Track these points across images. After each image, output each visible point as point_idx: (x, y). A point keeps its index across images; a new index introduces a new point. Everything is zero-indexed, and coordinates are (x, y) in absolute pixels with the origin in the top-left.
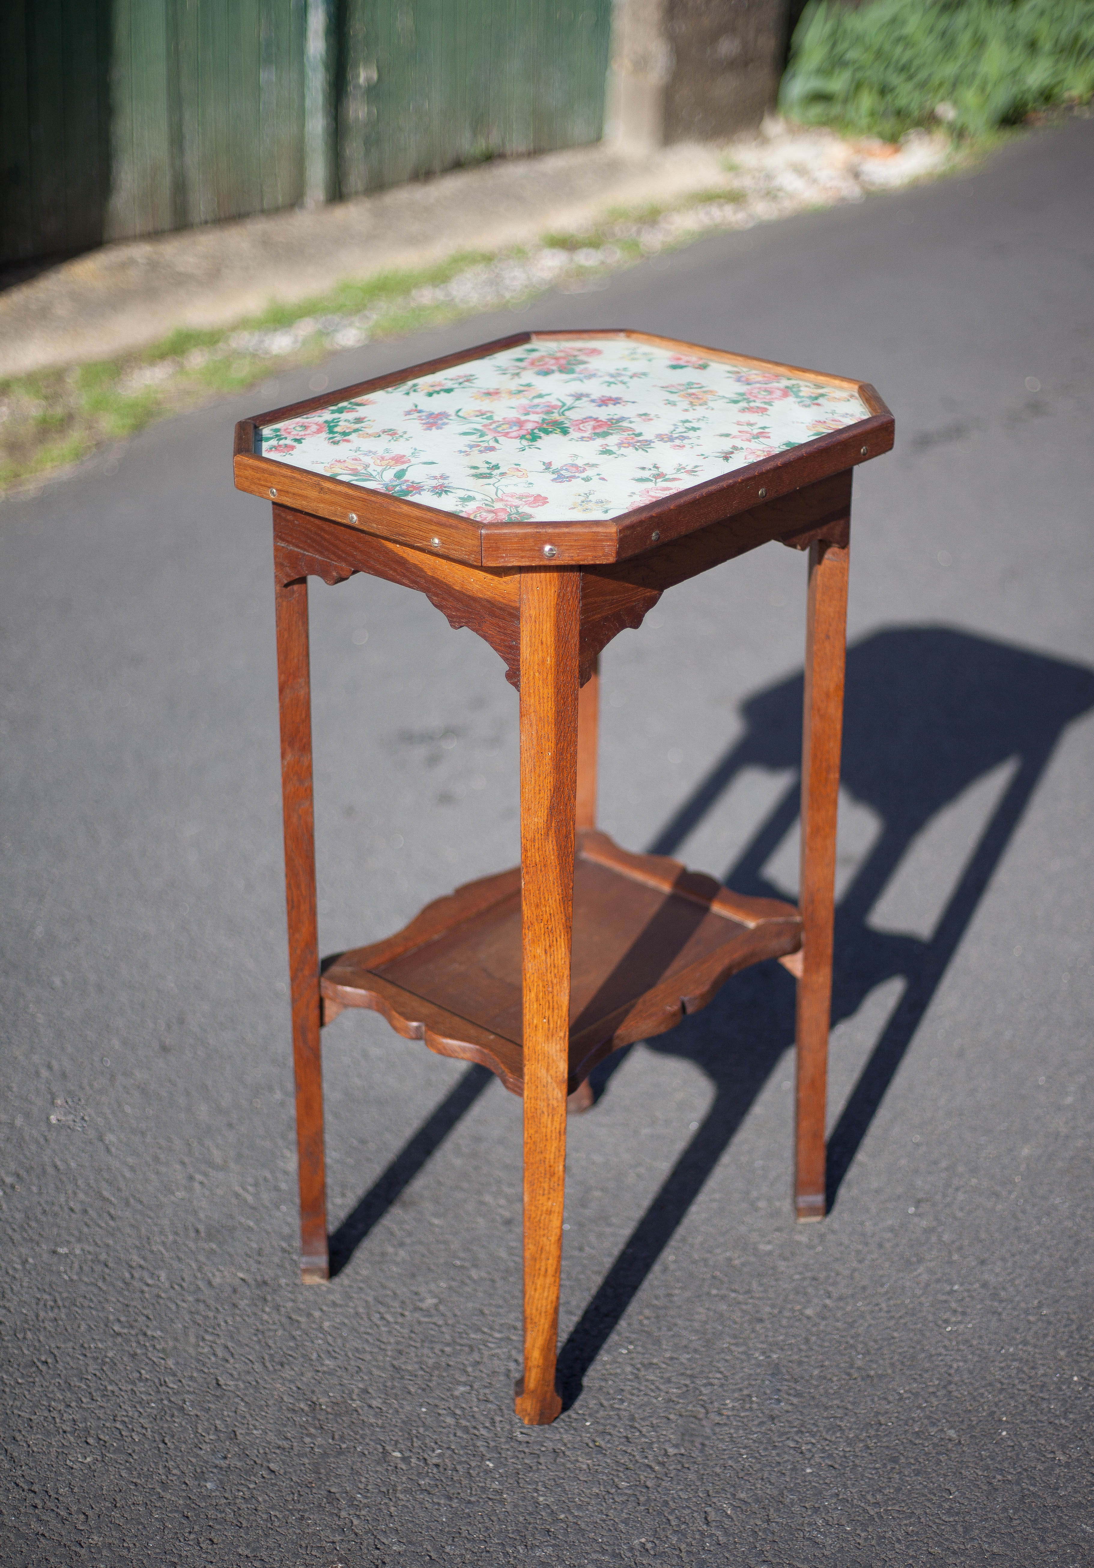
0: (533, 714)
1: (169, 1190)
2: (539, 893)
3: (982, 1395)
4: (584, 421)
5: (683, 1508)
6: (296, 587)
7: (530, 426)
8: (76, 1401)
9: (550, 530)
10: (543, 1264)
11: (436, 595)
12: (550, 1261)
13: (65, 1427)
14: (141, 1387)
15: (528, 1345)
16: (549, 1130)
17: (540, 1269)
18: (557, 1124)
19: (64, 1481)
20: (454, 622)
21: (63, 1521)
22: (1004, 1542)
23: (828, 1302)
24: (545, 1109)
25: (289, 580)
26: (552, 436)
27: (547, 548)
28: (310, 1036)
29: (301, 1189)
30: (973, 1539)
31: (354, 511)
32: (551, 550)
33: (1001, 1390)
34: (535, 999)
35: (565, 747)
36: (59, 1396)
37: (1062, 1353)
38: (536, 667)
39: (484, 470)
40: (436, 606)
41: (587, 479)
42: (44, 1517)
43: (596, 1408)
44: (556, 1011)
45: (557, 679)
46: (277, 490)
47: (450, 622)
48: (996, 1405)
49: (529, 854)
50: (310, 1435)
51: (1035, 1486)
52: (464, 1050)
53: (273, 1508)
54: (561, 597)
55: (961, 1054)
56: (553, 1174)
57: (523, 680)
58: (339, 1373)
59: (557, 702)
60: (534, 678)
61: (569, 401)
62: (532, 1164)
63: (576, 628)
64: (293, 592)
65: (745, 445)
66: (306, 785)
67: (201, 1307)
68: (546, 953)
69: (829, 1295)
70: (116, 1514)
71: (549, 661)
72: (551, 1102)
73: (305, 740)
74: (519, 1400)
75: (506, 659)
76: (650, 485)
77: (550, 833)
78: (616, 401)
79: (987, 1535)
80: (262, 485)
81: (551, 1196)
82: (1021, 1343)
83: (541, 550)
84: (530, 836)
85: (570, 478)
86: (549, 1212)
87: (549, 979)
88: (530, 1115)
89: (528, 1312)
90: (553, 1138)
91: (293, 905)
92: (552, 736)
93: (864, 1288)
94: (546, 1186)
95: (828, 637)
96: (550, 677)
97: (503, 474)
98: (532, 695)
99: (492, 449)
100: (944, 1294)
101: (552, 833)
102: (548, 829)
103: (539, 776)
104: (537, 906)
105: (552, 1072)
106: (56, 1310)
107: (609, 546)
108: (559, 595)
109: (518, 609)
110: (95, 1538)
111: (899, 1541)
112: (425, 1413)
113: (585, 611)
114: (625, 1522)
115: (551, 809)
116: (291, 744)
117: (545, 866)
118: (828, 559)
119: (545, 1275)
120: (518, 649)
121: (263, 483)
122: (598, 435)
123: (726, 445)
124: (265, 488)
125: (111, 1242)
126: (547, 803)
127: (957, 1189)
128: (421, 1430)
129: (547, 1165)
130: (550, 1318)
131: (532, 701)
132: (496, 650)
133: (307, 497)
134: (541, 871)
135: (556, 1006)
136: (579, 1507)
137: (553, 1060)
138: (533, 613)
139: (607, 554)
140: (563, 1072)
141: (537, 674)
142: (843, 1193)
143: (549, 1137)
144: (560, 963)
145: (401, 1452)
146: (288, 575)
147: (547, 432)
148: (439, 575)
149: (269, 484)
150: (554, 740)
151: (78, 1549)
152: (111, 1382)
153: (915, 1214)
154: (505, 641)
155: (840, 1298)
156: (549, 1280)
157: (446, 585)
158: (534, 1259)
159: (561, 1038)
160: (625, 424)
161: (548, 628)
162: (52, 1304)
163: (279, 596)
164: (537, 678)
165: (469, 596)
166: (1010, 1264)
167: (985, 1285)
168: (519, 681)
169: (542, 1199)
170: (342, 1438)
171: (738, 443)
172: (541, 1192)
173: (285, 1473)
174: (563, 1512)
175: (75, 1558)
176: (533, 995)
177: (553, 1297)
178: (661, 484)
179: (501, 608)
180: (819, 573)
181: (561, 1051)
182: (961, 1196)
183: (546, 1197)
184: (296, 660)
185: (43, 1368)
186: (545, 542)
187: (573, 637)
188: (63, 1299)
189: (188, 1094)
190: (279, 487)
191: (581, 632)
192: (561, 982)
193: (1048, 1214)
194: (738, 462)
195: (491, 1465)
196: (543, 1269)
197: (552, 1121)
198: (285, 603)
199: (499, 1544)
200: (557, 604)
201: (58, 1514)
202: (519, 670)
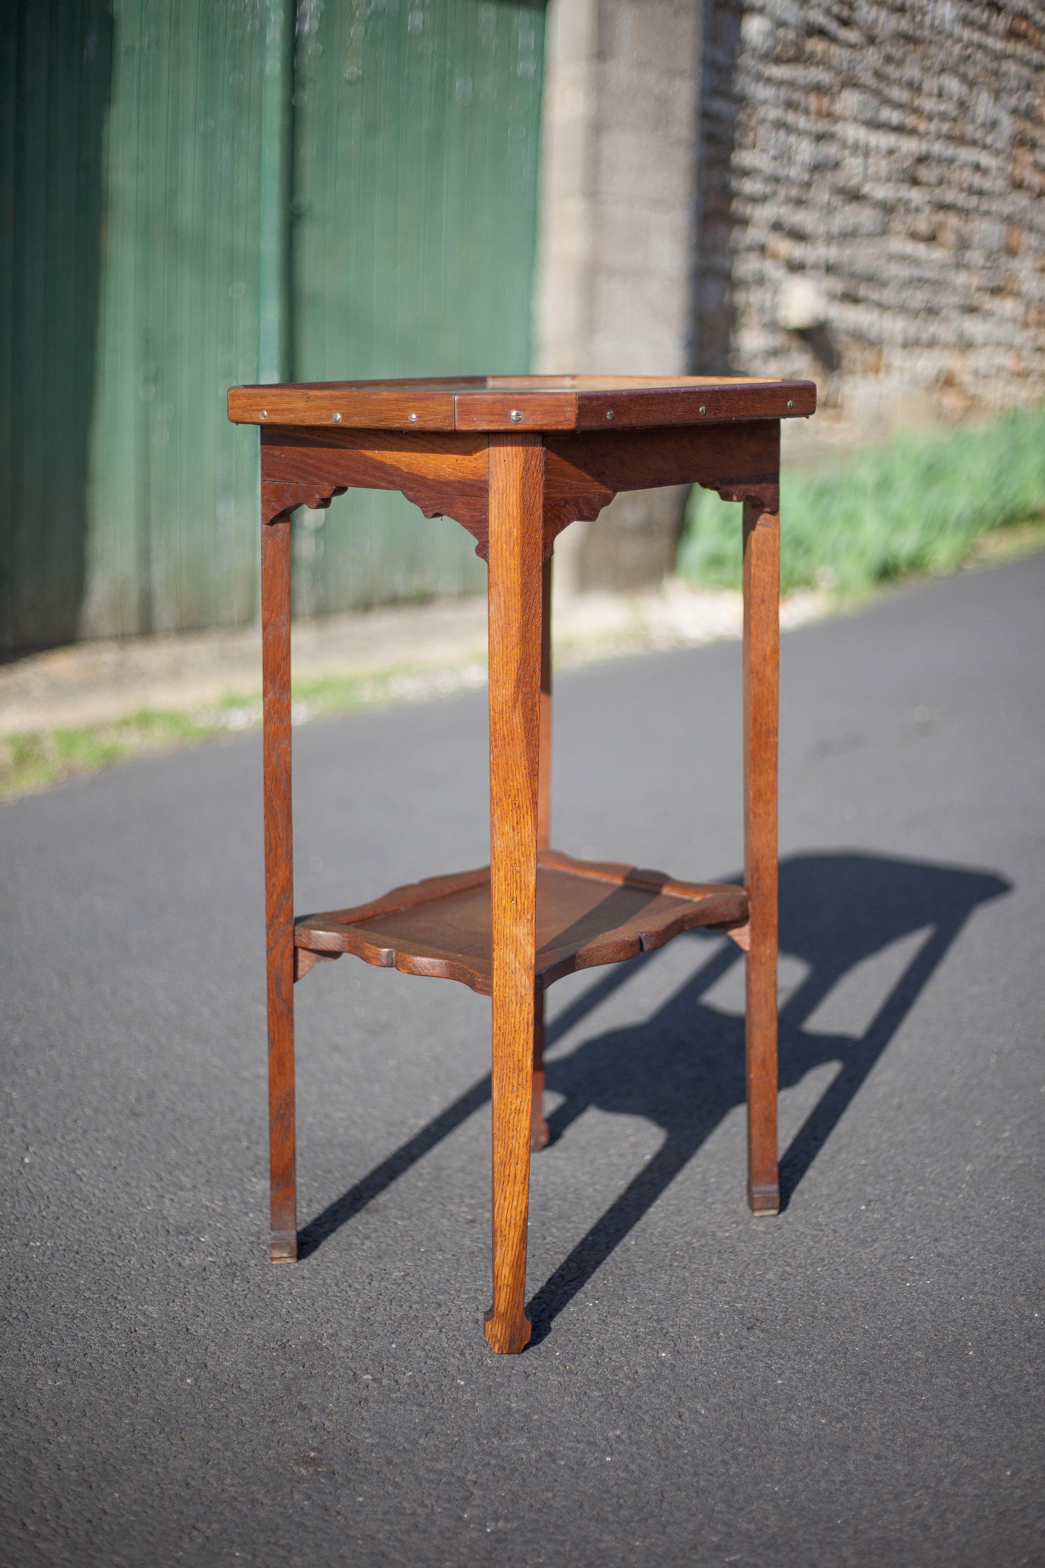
0: (501, 585)
1: (140, 1204)
2: (507, 767)
3: (946, 1328)
5: (656, 1409)
6: (280, 526)
8: (47, 1343)
9: (516, 397)
10: (512, 1169)
11: (411, 489)
12: (519, 1166)
13: (35, 1361)
14: (111, 1334)
15: (498, 1260)
16: (517, 1020)
17: (509, 1175)
19: (34, 1398)
20: (427, 511)
21: (32, 1425)
22: (980, 1428)
23: (787, 1269)
24: (513, 998)
25: (275, 514)
27: (514, 413)
28: (284, 988)
29: (272, 1155)
30: (949, 1427)
31: (338, 410)
32: (517, 415)
33: (964, 1325)
34: (503, 879)
35: (531, 619)
36: (29, 1339)
37: (1021, 1299)
38: (503, 539)
40: (411, 500)
42: (13, 1423)
43: (564, 1343)
44: (523, 892)
45: (523, 551)
46: (267, 411)
47: (424, 512)
48: (961, 1334)
49: (498, 727)
50: (279, 1364)
51: (1006, 1388)
52: (433, 966)
53: (244, 1414)
54: (526, 469)
55: (899, 1107)
56: (521, 1070)
57: (492, 552)
58: (309, 1322)
59: (522, 572)
60: (502, 550)
62: (501, 1057)
63: (539, 501)
64: (278, 531)
66: (286, 723)
67: (172, 1280)
68: (514, 830)
69: (789, 1265)
70: (86, 1420)
71: (515, 532)
72: (519, 990)
73: (285, 678)
74: (489, 1325)
75: (475, 535)
77: (517, 705)
79: (962, 1424)
80: (253, 410)
81: (520, 1093)
82: (980, 1293)
83: (508, 415)
84: (498, 708)
87: (517, 857)
88: (499, 1004)
89: (498, 1223)
90: (522, 1029)
91: (271, 848)
92: (518, 606)
93: (823, 1260)
94: (515, 1082)
95: (763, 601)
96: (517, 549)
98: (500, 566)
100: (900, 1262)
101: (519, 704)
102: (516, 701)
103: (507, 647)
104: (505, 781)
105: (520, 957)
106: (27, 1283)
107: (570, 411)
108: (524, 468)
109: (486, 482)
110: (65, 1437)
111: (874, 1429)
112: (395, 1349)
113: (548, 485)
114: (600, 1420)
115: (518, 680)
116: (273, 682)
117: (513, 739)
118: (761, 525)
119: (515, 1183)
120: (487, 521)
121: (254, 408)
124: (256, 413)
125: (83, 1238)
126: (514, 675)
127: (906, 1193)
128: (392, 1360)
129: (516, 1060)
130: (519, 1230)
131: (500, 572)
132: (467, 527)
133: (295, 409)
134: (509, 745)
135: (523, 887)
136: (551, 1411)
137: (521, 944)
138: (500, 485)
139: (567, 420)
140: (531, 958)
141: (505, 546)
142: (795, 1197)
143: (517, 1028)
144: (527, 840)
145: (372, 1375)
146: (274, 510)
148: (415, 470)
149: (260, 407)
150: (520, 611)
151: (47, 1445)
152: (81, 1330)
153: (866, 1210)
154: (474, 516)
155: (799, 1266)
156: (518, 1187)
157: (421, 477)
158: (504, 1165)
159: (528, 920)
161: (514, 498)
162: (24, 1279)
163: (265, 534)
164: (504, 550)
165: (442, 482)
166: (962, 1241)
167: (939, 1255)
168: (488, 552)
169: (511, 1097)
170: (312, 1366)
172: (510, 1089)
173: (256, 1391)
174: (537, 1414)
175: (43, 1451)
176: (502, 874)
179: (471, 486)
180: (753, 538)
181: (528, 934)
182: (909, 1198)
183: (514, 1095)
184: (279, 597)
185: (15, 1322)
186: (512, 408)
187: (537, 510)
188: (34, 1276)
189: (157, 1142)
190: (269, 407)
191: (544, 506)
192: (527, 862)
193: (996, 1208)
195: (462, 1383)
196: (512, 1175)
197: (520, 1011)
198: (270, 541)
199: (473, 1437)
200: (522, 477)
201: (27, 1421)
202: (487, 542)
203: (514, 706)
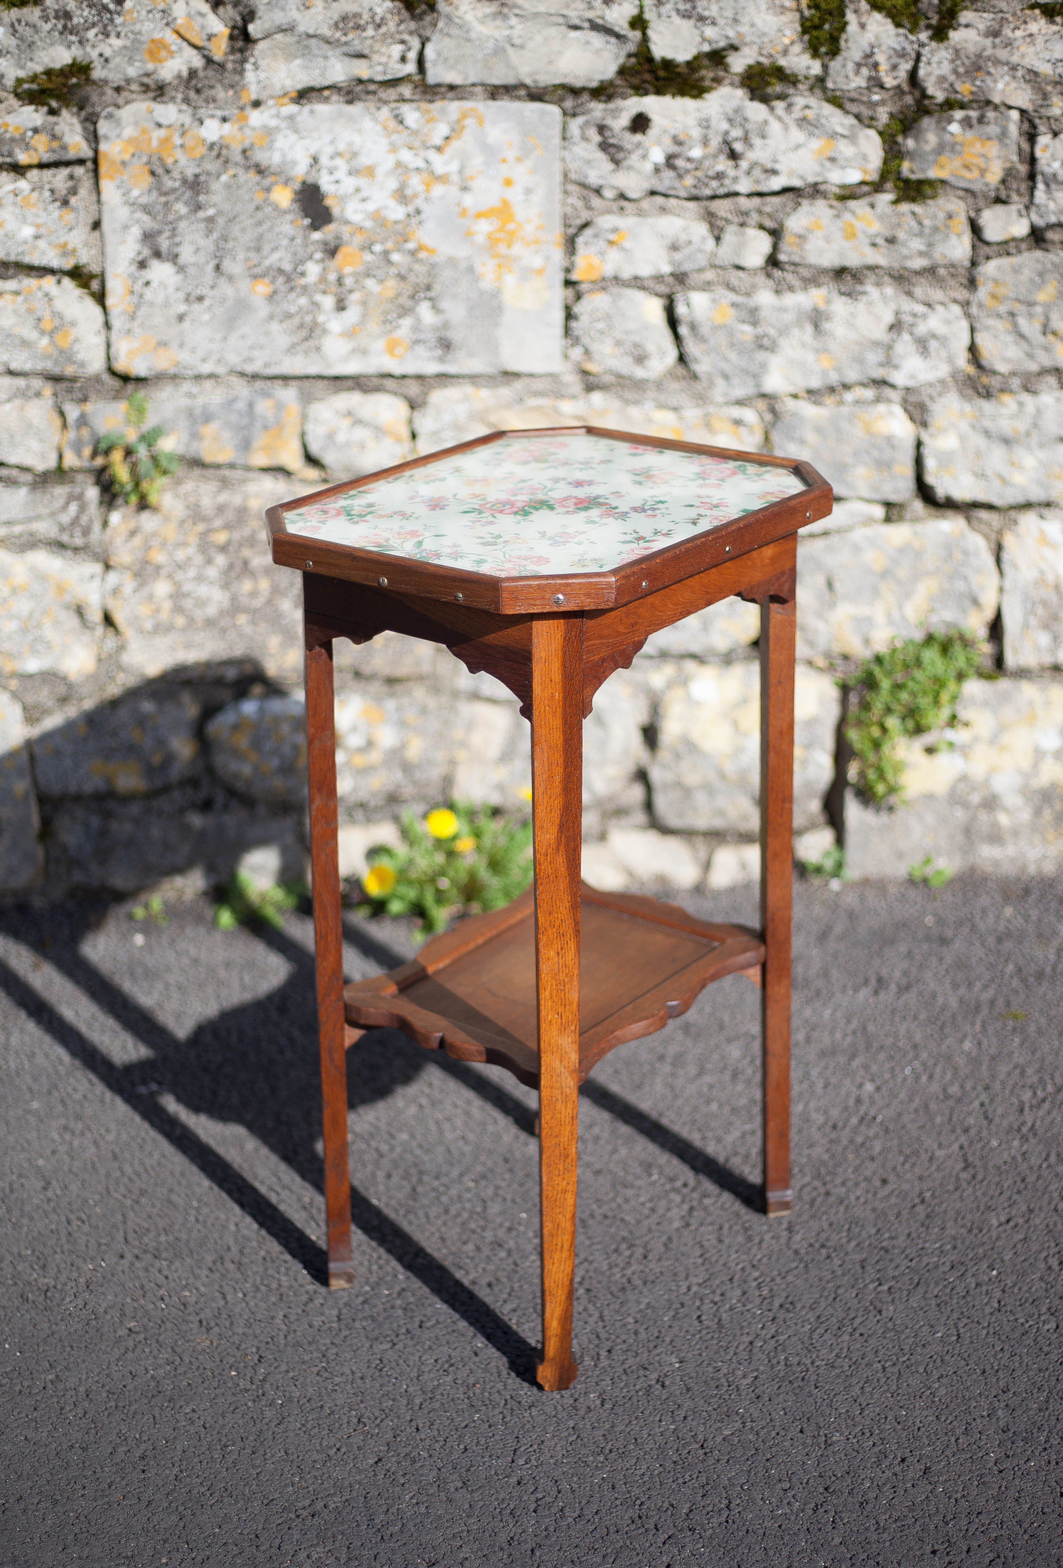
0: (544, 743)
4: (566, 499)
7: (520, 505)
9: (559, 581)
10: (560, 1239)
12: (565, 1237)
16: (563, 1116)
17: (557, 1245)
18: (569, 1110)
20: (473, 668)
24: (559, 1097)
25: (316, 642)
26: (541, 512)
31: (385, 575)
32: (563, 598)
34: (549, 997)
35: (572, 771)
38: (546, 702)
39: (488, 539)
40: (456, 655)
41: (579, 543)
44: (567, 1007)
45: (564, 711)
46: (313, 562)
47: (469, 668)
54: (567, 639)
56: (567, 1156)
57: (536, 713)
59: (565, 732)
60: (545, 711)
61: (549, 484)
63: (579, 667)
65: (708, 512)
68: (558, 955)
71: (557, 696)
72: (564, 1090)
74: (540, 1368)
75: (521, 697)
76: (634, 546)
77: (560, 847)
78: (590, 483)
80: (298, 558)
81: (566, 1176)
84: (544, 851)
85: (565, 543)
86: (564, 1191)
87: (562, 979)
88: (546, 1103)
89: (547, 1285)
90: (567, 1122)
92: (561, 761)
94: (561, 1167)
96: (559, 711)
97: (506, 542)
98: (543, 726)
99: (492, 523)
101: (562, 848)
102: (559, 844)
103: (550, 798)
105: (565, 1063)
107: (609, 595)
109: (530, 652)
115: (561, 826)
118: (777, 612)
119: (561, 1250)
120: (531, 687)
121: (299, 556)
122: (581, 509)
123: (692, 513)
124: (301, 560)
126: (557, 821)
129: (562, 1148)
130: (566, 1290)
131: (544, 731)
132: (511, 688)
133: (341, 566)
134: (553, 882)
135: (567, 1003)
137: (566, 1051)
138: (543, 655)
139: (606, 602)
140: (575, 1063)
141: (547, 708)
143: (563, 1122)
144: (570, 963)
147: (537, 509)
148: (458, 629)
149: (305, 557)
150: (562, 765)
154: (520, 681)
156: (565, 1254)
158: (552, 1236)
159: (572, 1031)
160: (602, 500)
161: (556, 667)
164: (547, 711)
168: (532, 714)
171: (703, 511)
176: (547, 993)
177: (568, 1270)
178: (642, 544)
179: (513, 652)
181: (572, 1043)
183: (561, 1177)
187: (576, 675)
190: (315, 559)
191: (583, 671)
192: (571, 984)
194: (704, 526)
196: (560, 1244)
197: (566, 1108)
200: (563, 647)
202: (531, 705)
203: (558, 849)
